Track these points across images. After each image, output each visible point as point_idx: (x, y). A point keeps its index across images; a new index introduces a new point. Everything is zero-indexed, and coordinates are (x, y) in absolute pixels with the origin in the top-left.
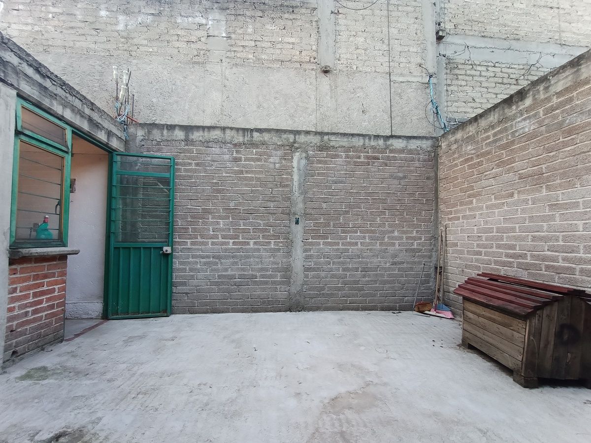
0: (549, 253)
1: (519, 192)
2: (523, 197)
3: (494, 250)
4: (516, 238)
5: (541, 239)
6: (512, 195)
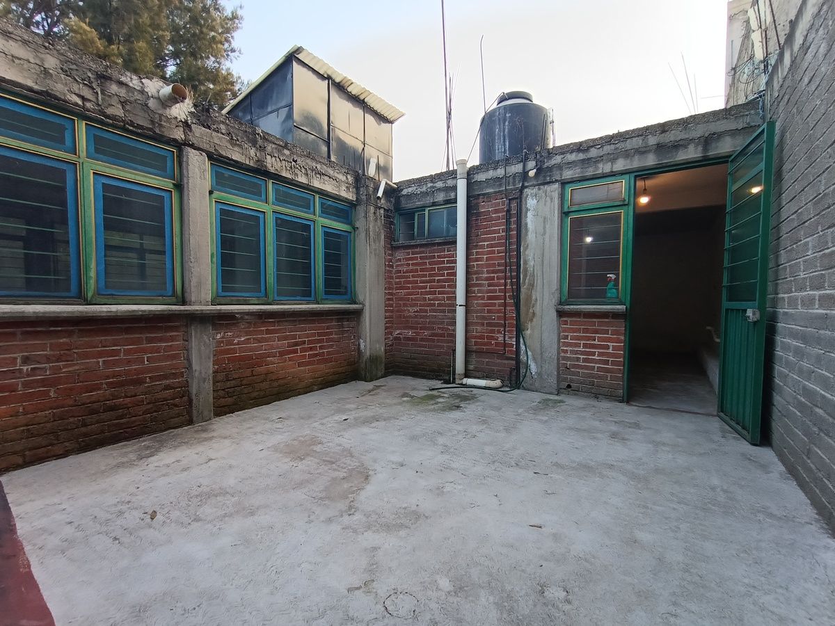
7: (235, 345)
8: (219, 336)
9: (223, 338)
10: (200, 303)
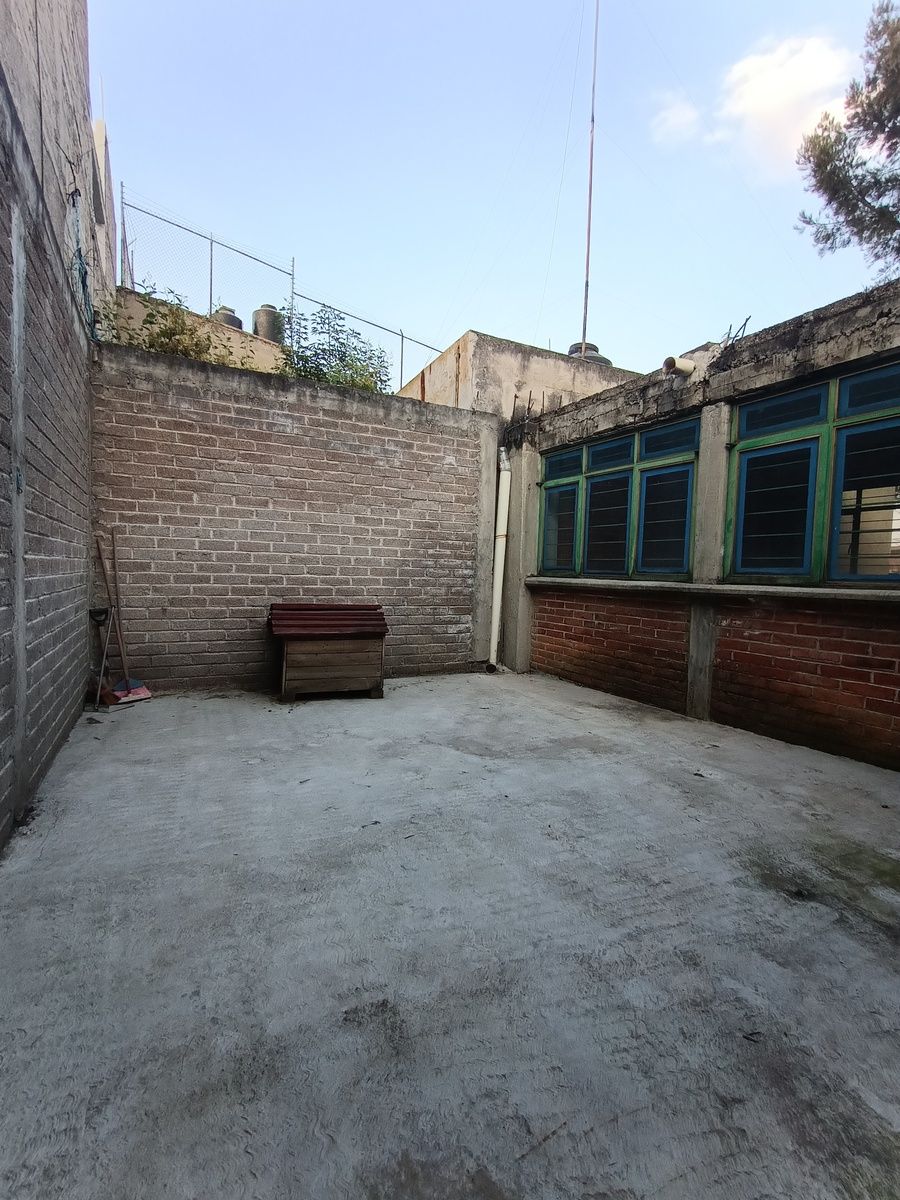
0: (309, 576)
1: (275, 503)
2: (280, 509)
3: (233, 573)
4: (269, 559)
5: (302, 560)
6: (265, 504)
7: (744, 638)
8: (724, 623)
9: (729, 625)
10: (702, 582)
